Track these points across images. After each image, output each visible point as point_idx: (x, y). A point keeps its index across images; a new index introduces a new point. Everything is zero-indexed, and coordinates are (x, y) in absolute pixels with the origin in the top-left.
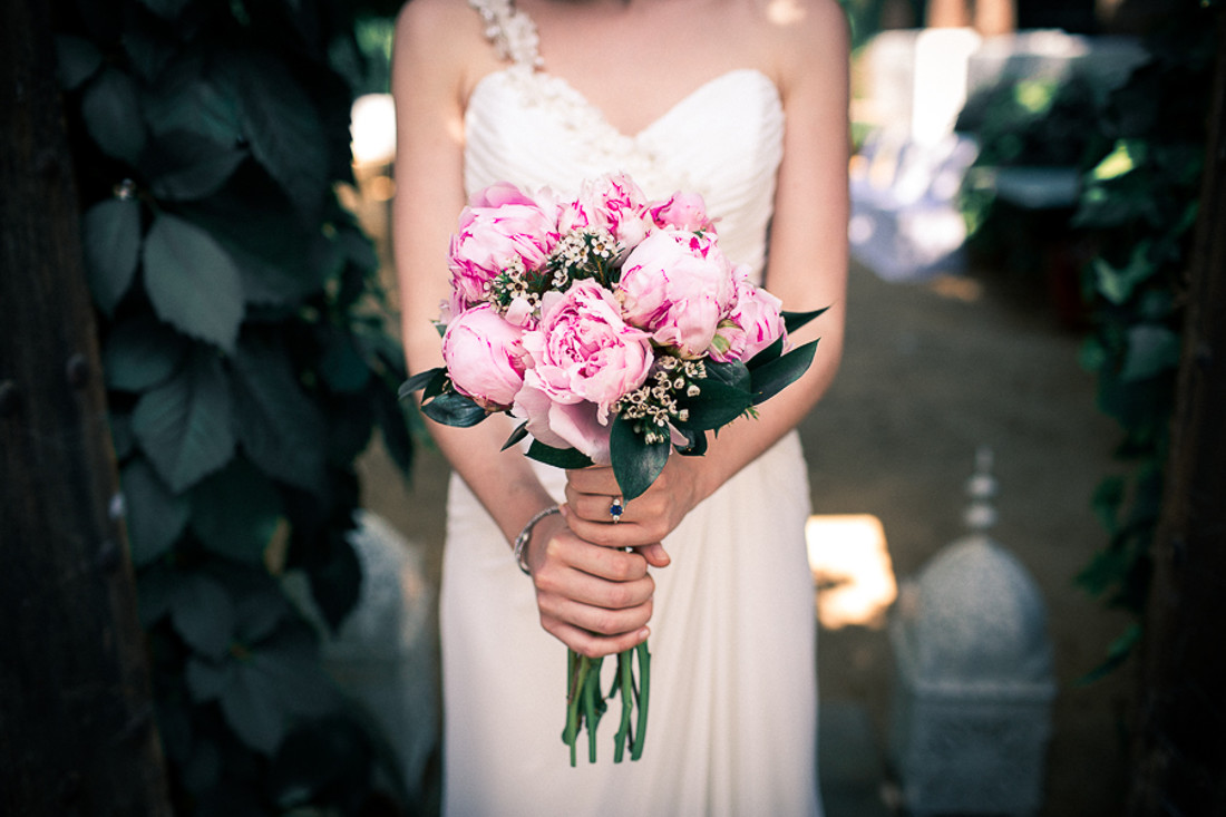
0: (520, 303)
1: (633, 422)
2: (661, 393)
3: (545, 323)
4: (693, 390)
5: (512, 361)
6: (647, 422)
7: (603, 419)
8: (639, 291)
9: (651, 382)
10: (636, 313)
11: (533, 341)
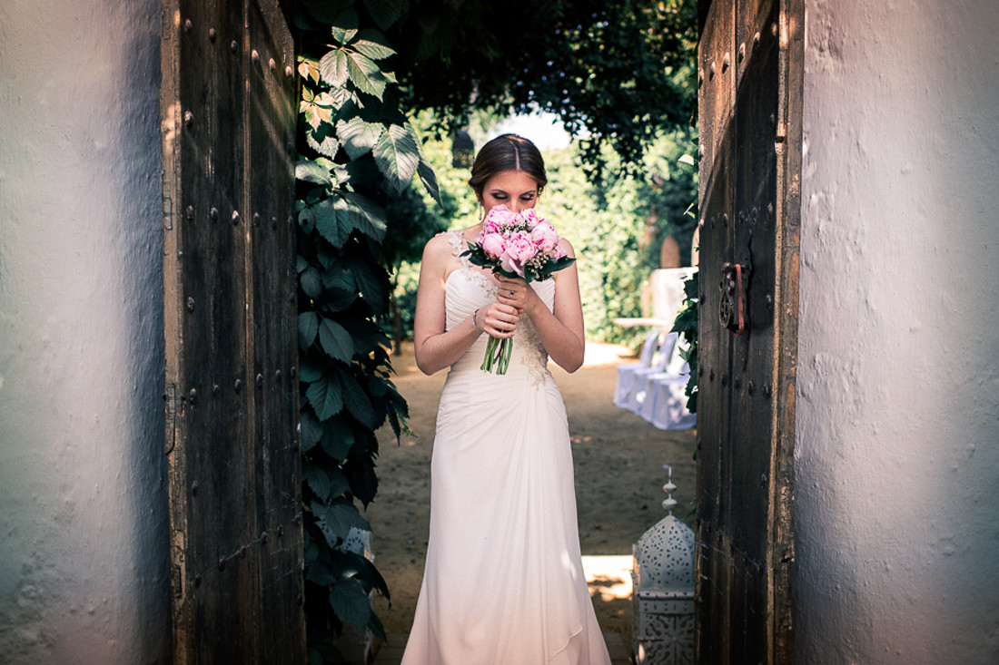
0: (507, 232)
1: (529, 266)
2: (538, 261)
3: (512, 239)
4: (545, 262)
5: (502, 246)
6: (533, 267)
7: (522, 264)
8: (537, 235)
9: (535, 257)
10: (535, 240)
11: (508, 242)
